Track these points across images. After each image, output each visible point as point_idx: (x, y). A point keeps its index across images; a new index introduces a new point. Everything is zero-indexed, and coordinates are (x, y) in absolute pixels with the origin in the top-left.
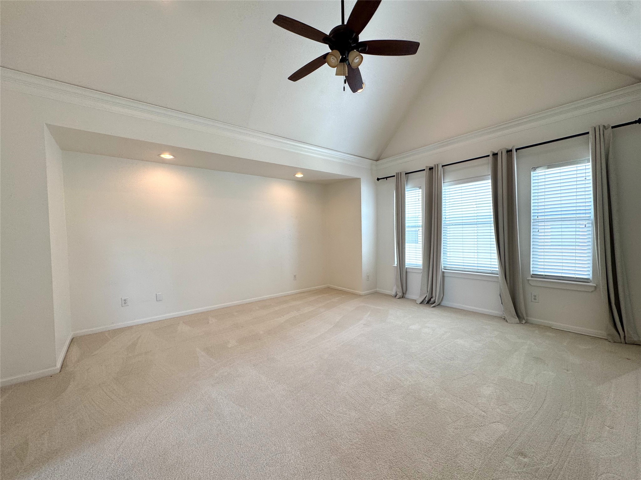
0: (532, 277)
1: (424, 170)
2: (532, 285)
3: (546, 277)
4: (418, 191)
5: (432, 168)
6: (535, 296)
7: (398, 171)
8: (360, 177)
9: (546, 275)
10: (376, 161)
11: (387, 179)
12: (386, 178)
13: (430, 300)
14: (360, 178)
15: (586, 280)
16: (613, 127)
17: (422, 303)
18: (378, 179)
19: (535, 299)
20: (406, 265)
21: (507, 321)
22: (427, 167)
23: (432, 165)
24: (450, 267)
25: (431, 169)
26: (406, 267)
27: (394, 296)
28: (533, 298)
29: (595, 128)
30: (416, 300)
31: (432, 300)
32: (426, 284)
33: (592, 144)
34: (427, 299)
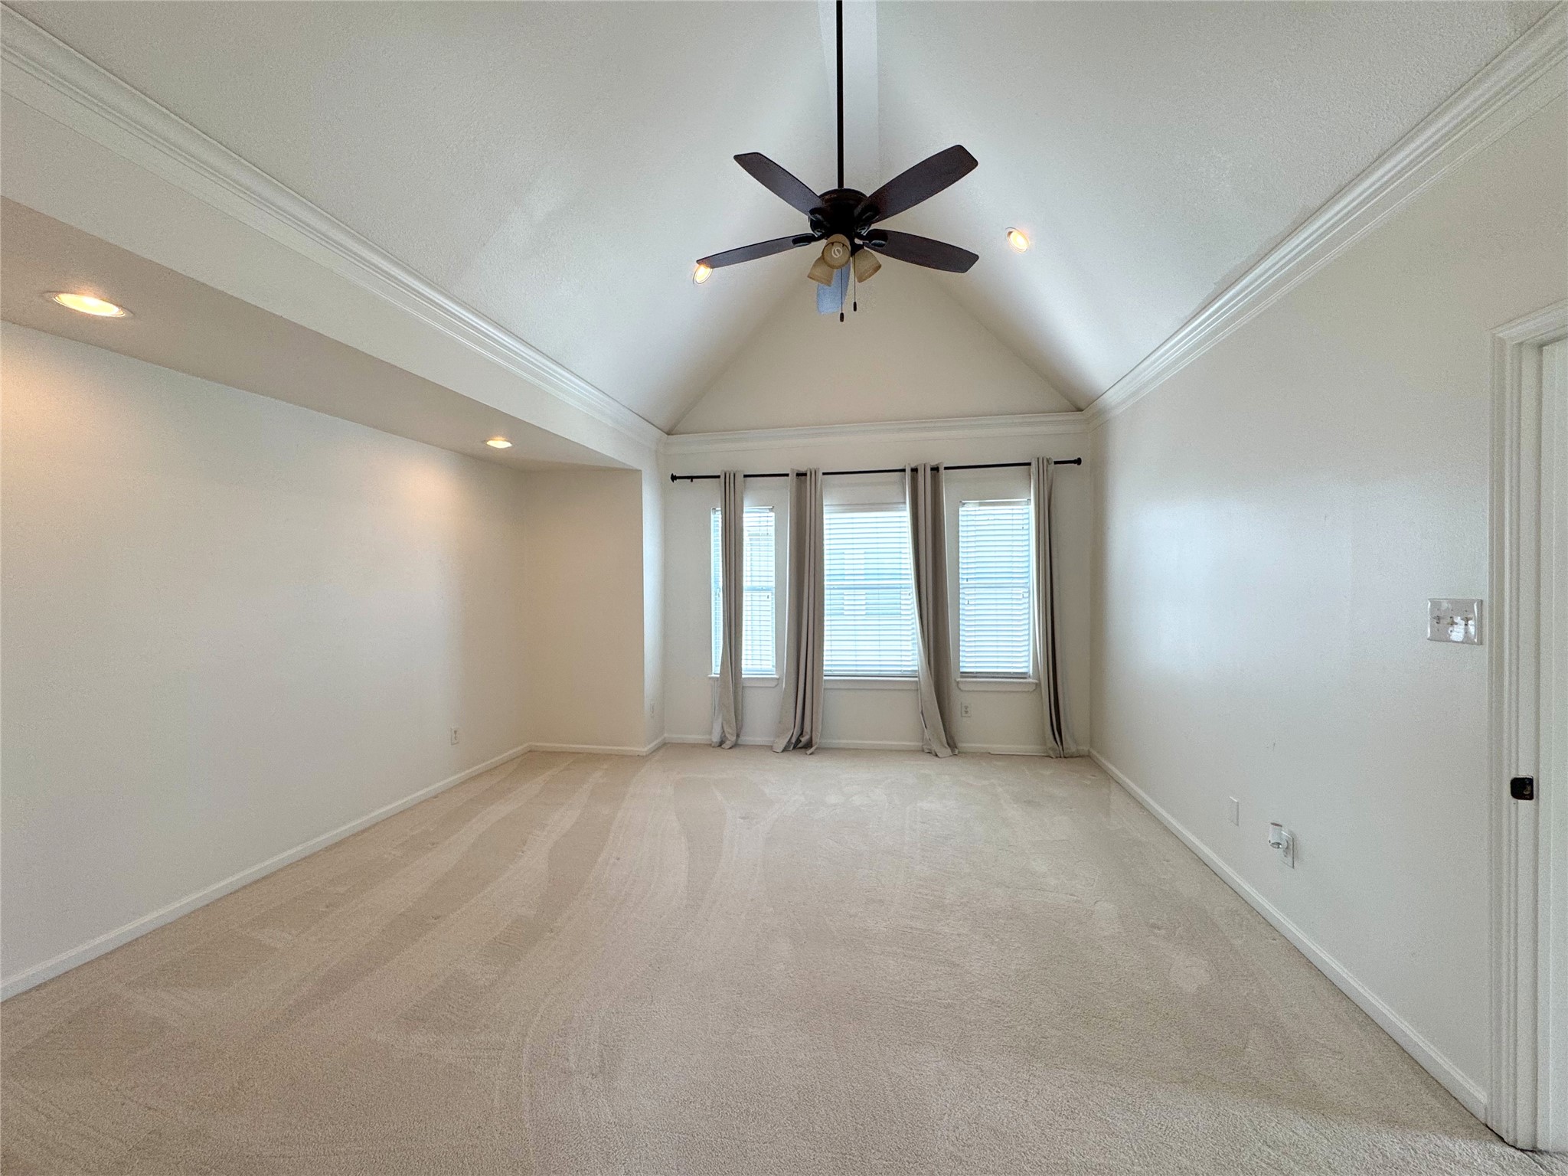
0: (962, 677)
1: (787, 475)
2: (964, 689)
3: (978, 675)
4: (766, 515)
5: (805, 475)
6: (966, 707)
7: (729, 467)
8: (640, 468)
9: (977, 673)
10: (668, 434)
11: (692, 481)
12: (692, 478)
13: (798, 741)
14: (640, 471)
15: (1023, 676)
16: (1056, 463)
17: (785, 750)
18: (674, 478)
19: (966, 712)
20: (743, 672)
21: (937, 755)
22: (793, 470)
23: (803, 469)
24: (831, 671)
25: (801, 475)
26: (743, 676)
27: (718, 744)
28: (964, 709)
29: (1038, 459)
30: (772, 746)
31: (804, 739)
32: (793, 711)
33: (1035, 481)
34: (794, 740)
